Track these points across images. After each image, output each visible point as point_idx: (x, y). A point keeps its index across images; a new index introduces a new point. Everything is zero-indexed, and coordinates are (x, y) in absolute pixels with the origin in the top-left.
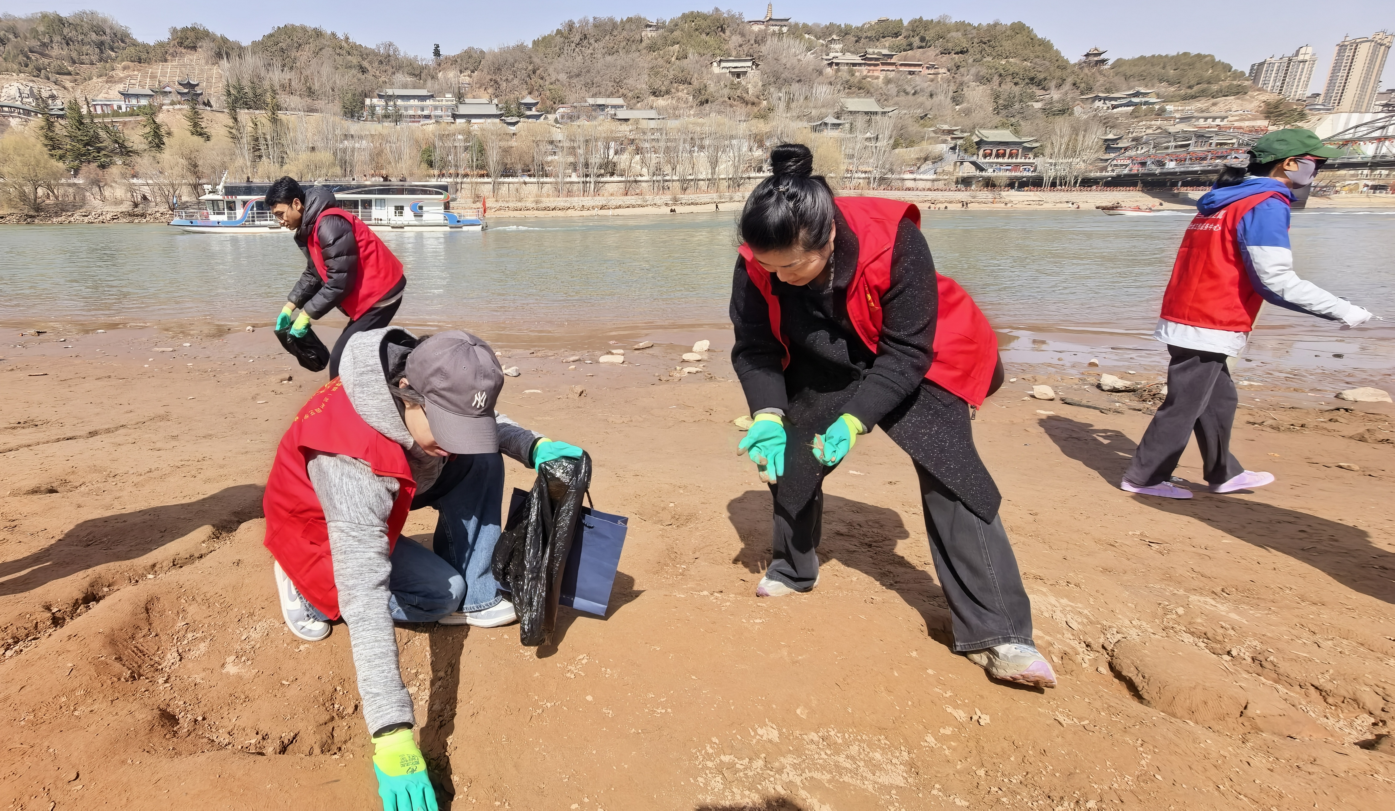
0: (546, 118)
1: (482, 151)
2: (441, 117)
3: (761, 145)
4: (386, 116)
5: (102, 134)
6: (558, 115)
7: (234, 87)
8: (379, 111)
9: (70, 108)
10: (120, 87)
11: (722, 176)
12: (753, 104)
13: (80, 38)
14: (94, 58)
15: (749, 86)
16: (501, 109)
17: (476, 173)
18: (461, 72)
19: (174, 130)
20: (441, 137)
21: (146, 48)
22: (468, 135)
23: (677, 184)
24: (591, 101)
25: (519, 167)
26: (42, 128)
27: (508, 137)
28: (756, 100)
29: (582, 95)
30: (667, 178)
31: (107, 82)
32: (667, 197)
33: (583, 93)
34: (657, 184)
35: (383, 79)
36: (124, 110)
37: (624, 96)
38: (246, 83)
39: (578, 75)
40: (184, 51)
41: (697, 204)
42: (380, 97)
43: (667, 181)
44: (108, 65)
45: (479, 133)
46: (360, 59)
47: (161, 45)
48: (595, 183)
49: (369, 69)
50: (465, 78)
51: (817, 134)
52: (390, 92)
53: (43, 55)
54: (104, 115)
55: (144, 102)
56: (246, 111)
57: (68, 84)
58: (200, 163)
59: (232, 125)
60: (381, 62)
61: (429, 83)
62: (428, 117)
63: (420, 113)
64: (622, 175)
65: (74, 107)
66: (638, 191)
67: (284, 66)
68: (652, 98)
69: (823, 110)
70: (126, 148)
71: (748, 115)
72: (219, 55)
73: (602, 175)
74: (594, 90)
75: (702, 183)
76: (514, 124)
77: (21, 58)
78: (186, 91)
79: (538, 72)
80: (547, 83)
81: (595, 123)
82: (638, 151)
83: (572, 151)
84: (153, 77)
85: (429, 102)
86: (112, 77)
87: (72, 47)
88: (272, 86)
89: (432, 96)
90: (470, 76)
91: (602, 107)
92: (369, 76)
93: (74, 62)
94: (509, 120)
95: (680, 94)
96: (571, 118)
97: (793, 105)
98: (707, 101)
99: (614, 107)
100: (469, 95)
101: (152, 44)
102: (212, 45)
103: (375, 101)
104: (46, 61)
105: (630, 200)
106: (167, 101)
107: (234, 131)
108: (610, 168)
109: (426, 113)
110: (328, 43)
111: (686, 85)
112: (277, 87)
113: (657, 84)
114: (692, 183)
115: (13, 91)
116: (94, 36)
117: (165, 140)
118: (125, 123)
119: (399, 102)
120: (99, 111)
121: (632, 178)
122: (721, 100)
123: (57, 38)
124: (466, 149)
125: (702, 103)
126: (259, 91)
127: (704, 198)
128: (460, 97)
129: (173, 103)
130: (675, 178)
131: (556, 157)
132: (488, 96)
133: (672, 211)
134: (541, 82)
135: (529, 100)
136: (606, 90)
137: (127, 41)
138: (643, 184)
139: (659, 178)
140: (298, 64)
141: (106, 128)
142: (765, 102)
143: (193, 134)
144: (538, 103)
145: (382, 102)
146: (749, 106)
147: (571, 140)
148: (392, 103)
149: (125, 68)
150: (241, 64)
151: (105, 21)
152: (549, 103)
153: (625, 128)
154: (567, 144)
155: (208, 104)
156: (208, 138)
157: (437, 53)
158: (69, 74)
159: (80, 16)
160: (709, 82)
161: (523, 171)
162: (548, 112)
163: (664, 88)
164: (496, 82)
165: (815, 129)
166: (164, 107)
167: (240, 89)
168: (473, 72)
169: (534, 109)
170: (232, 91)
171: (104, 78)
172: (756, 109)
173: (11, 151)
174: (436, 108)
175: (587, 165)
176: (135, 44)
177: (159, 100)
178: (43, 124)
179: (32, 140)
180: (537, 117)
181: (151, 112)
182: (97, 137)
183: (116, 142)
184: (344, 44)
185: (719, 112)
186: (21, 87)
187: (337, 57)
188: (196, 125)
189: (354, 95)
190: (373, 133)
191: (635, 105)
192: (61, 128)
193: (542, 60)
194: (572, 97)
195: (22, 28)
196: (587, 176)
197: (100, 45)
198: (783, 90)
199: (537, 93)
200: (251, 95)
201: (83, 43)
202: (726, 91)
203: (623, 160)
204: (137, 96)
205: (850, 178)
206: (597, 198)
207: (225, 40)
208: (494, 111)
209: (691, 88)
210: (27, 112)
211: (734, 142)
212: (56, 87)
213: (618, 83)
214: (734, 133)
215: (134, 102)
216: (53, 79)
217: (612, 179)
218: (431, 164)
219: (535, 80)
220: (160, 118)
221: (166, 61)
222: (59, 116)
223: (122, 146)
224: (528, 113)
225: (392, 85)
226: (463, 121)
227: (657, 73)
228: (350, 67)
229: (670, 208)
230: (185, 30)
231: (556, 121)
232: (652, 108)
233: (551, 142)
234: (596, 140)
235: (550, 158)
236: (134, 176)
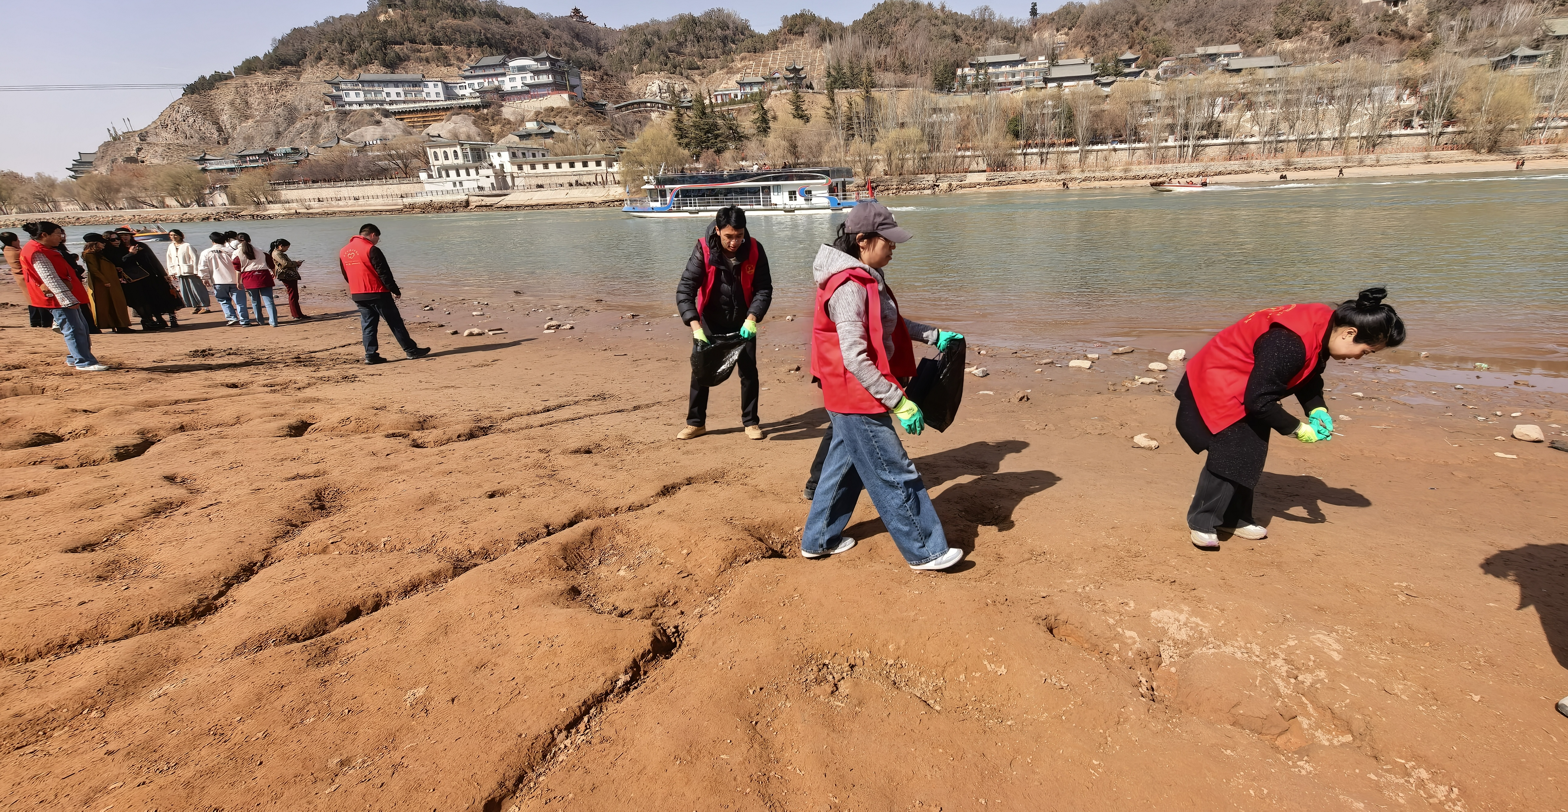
0: (1146, 75)
1: (1070, 117)
2: (1032, 82)
3: (1414, 92)
4: (976, 86)
5: (720, 122)
6: (1160, 70)
7: (834, 68)
8: (970, 81)
9: (696, 101)
10: (738, 77)
11: (1353, 134)
12: (1412, 38)
13: (708, 34)
14: (719, 51)
15: (1410, 15)
16: (1097, 69)
17: (1063, 141)
18: (1058, 31)
19: (779, 114)
20: (1029, 104)
21: (761, 38)
22: (1057, 98)
23: (1295, 146)
24: (1200, 51)
25: (1109, 133)
26: (674, 120)
27: (1100, 101)
28: (1417, 33)
29: (1190, 44)
30: (1282, 138)
31: (727, 73)
32: (1279, 161)
33: (1193, 42)
34: (1268, 146)
35: (976, 46)
36: (739, 98)
37: (1242, 41)
38: (845, 64)
39: (1188, 22)
40: (792, 37)
41: (1316, 169)
42: (972, 65)
43: (1281, 141)
44: (729, 57)
45: (1070, 97)
46: (955, 27)
47: (774, 33)
48: (1194, 146)
49: (963, 36)
50: (1061, 38)
51: (1499, 73)
52: (982, 60)
53: (679, 53)
54: (723, 104)
55: (756, 89)
56: (844, 91)
57: (697, 78)
58: (799, 144)
59: (829, 106)
60: (975, 29)
61: (1023, 47)
62: (1019, 83)
63: (1010, 79)
64: (1227, 137)
65: (699, 99)
66: (1244, 155)
67: (881, 42)
68: (1277, 41)
69: (1515, 38)
70: (738, 133)
71: (1402, 54)
72: (823, 39)
73: (1203, 137)
74: (1206, 37)
75: (1325, 143)
76: (1109, 84)
77: (662, 58)
78: (792, 76)
79: (1142, 23)
80: (1151, 34)
81: (1201, 77)
82: (1250, 106)
83: (1170, 111)
84: (765, 65)
85: (1021, 67)
86: (732, 68)
87: (701, 43)
88: (868, 64)
89: (1024, 60)
90: (1067, 34)
91: (1213, 57)
92: (962, 45)
93: (703, 58)
94: (1104, 80)
95: (1313, 33)
96: (1174, 72)
97: (1470, 35)
98: (1348, 40)
99: (1227, 55)
100: (1064, 56)
101: (766, 33)
102: (817, 29)
103: (967, 70)
104: (681, 58)
105: (1234, 165)
106: (775, 87)
107: (830, 112)
108: (1213, 129)
109: (1017, 78)
110: (924, 14)
111: (1322, 23)
112: (873, 65)
113: (1286, 23)
114: (1313, 143)
115: (655, 88)
116: (719, 31)
117: (771, 124)
118: (739, 110)
119: (991, 70)
120: (719, 101)
121: (1239, 140)
122: (1368, 36)
123: (691, 37)
124: (1054, 115)
125: (1341, 43)
126: (856, 70)
127: (1326, 161)
128: (1053, 59)
129: (780, 89)
130: (1292, 138)
131: (1152, 119)
132: (1083, 55)
133: (1282, 177)
134: (1144, 33)
135: (1129, 55)
136: (1220, 36)
137: (746, 33)
138: (1252, 147)
139: (1272, 138)
140: (894, 40)
141: (723, 117)
142: (1429, 35)
143: (794, 117)
144: (1138, 58)
145: (973, 72)
146: (1406, 42)
147: (1171, 99)
148: (983, 71)
149: (742, 59)
150: (841, 45)
151: (729, 16)
152: (1151, 56)
153: (1236, 81)
154: (1165, 104)
155: (810, 87)
156: (808, 120)
157: (1034, 12)
158: (698, 68)
159: (709, 14)
160: (1354, 15)
161: (1114, 137)
162: (1149, 68)
163: (1293, 28)
164: (1094, 38)
165: (1496, 66)
166: (773, 93)
167: (839, 69)
168: (1070, 29)
169: (1133, 65)
170: (833, 73)
171: (725, 70)
172: (1415, 45)
173: (649, 143)
174: (1027, 73)
175: (1186, 126)
176: (753, 35)
177: (770, 85)
178: (675, 117)
179: (666, 131)
180: (1136, 74)
181: (762, 97)
182: (715, 126)
183: (731, 128)
184: (940, 14)
185: (1362, 53)
186: (661, 84)
187: (932, 28)
188: (798, 108)
189: (946, 66)
190: (961, 105)
191: (1254, 50)
192: (690, 118)
193: (1148, 8)
194: (1178, 47)
195: (664, 30)
196: (1185, 139)
197: (724, 40)
198: (1459, 17)
199: (1138, 47)
200: (848, 74)
201: (710, 39)
202: (1376, 25)
203: (1230, 119)
204: (751, 84)
205: (1543, 128)
206: (1194, 164)
207: (829, 23)
208: (1087, 71)
209: (1328, 24)
210: (664, 106)
211: (1376, 90)
212: (687, 81)
213: (1236, 27)
214: (1376, 78)
215: (748, 90)
216: (685, 74)
217: (1215, 141)
218: (1017, 135)
219: (1138, 32)
220: (769, 104)
221: (777, 48)
222: (687, 108)
223: (735, 132)
224: (1127, 70)
225: (985, 52)
226: (1055, 84)
227: (1287, 10)
228: (944, 37)
229: (1280, 174)
230: (795, 17)
231: (1158, 77)
232: (1275, 53)
233: (1148, 103)
234: (1200, 98)
235: (1145, 120)
236: (743, 159)
